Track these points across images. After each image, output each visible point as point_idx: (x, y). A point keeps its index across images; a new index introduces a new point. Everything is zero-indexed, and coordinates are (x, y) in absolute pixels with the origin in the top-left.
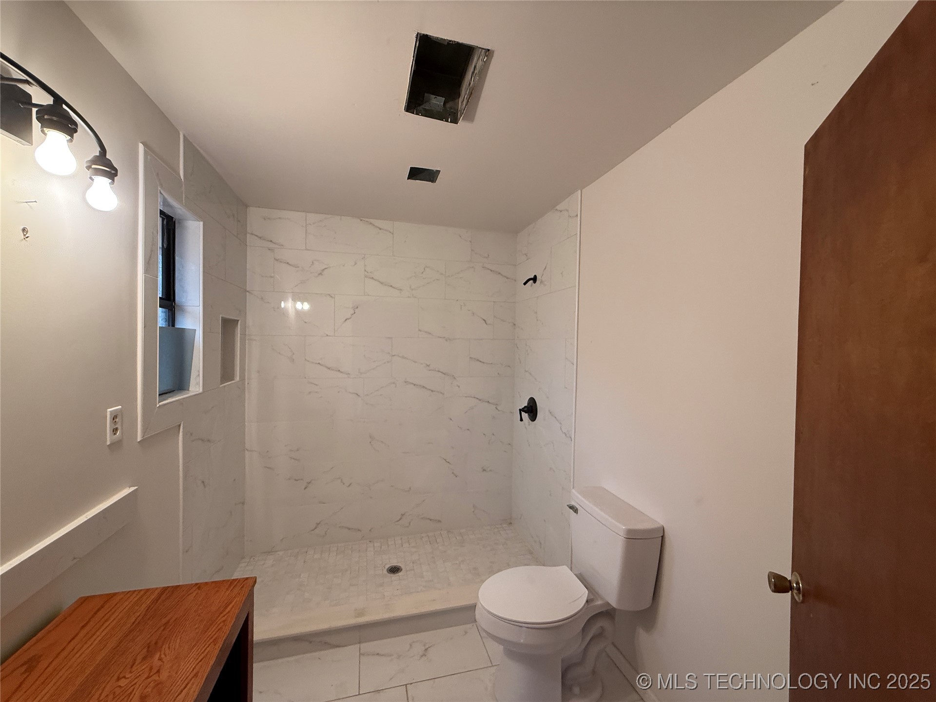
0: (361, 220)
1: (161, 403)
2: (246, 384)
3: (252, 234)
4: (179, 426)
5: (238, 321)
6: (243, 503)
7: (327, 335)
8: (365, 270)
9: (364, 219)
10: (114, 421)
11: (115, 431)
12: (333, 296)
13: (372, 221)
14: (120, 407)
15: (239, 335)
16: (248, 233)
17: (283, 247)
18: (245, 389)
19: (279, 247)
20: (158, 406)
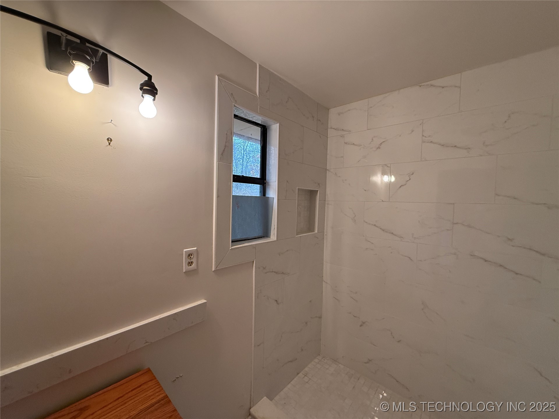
0: (420, 86)
1: (233, 247)
2: (325, 235)
3: (331, 128)
4: (253, 262)
5: (318, 191)
6: (320, 317)
7: (383, 201)
8: (423, 136)
9: (423, 84)
10: (190, 257)
11: (190, 264)
12: (389, 165)
13: (432, 82)
14: (196, 248)
15: (318, 200)
16: (329, 128)
17: (350, 132)
18: (324, 238)
19: (348, 133)
20: (230, 249)
